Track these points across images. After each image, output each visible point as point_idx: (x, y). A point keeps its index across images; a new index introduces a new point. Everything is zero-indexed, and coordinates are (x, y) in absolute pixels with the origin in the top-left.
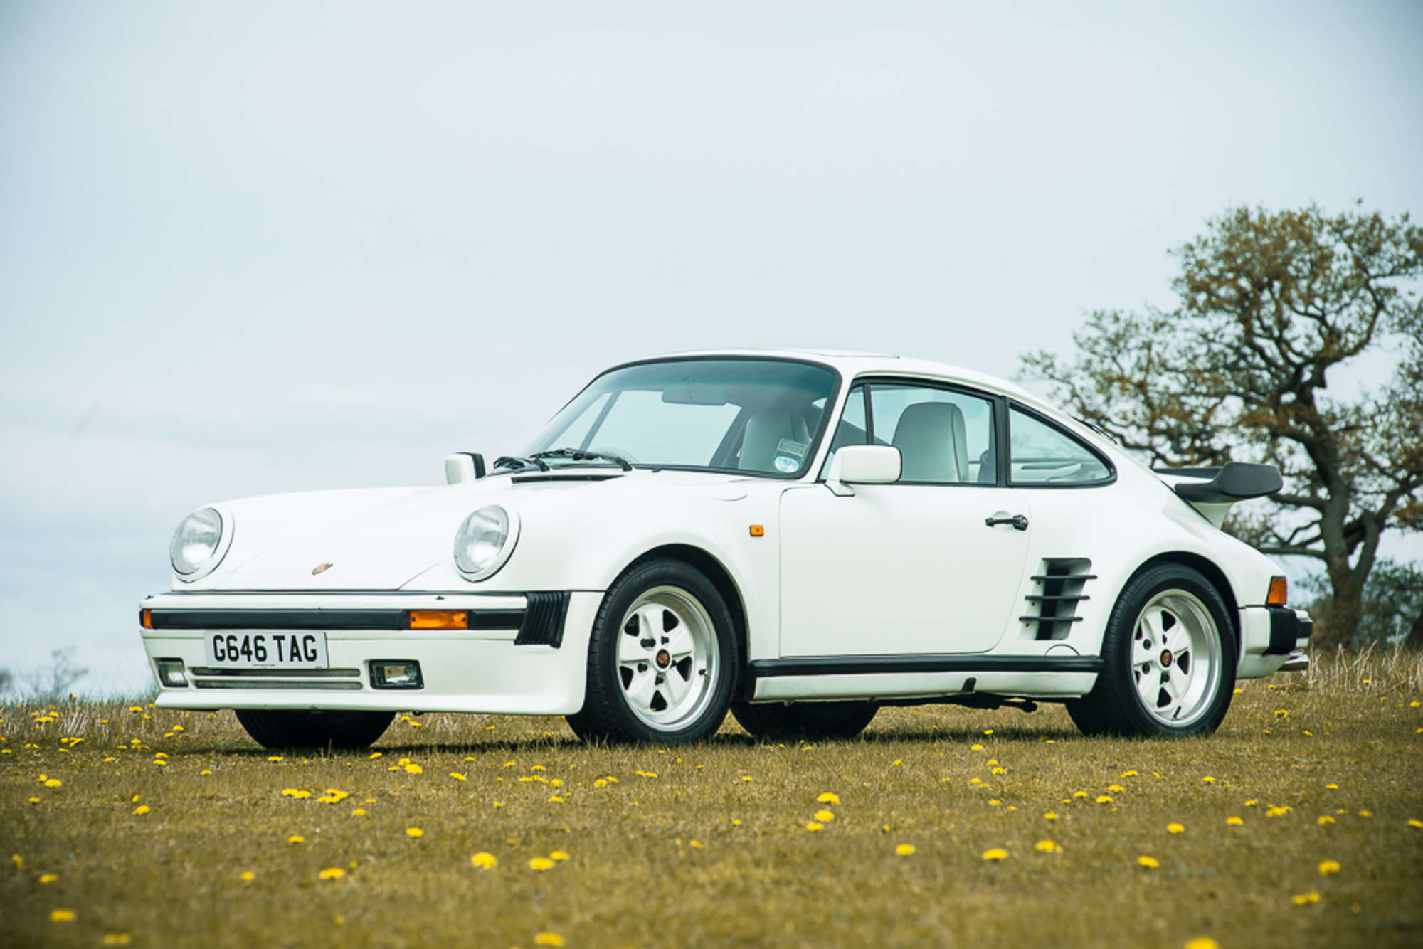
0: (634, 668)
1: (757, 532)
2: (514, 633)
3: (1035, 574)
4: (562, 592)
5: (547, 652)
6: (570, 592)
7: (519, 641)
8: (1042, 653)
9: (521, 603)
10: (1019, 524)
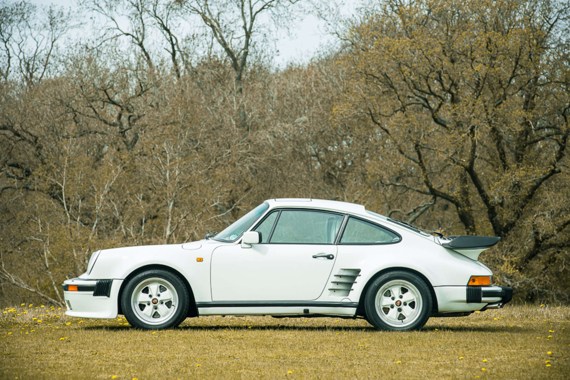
0: (146, 304)
1: (200, 260)
2: (92, 292)
3: (337, 274)
4: (110, 280)
5: (105, 299)
6: (113, 279)
7: (95, 295)
8: (340, 301)
9: (94, 283)
10: (330, 257)
